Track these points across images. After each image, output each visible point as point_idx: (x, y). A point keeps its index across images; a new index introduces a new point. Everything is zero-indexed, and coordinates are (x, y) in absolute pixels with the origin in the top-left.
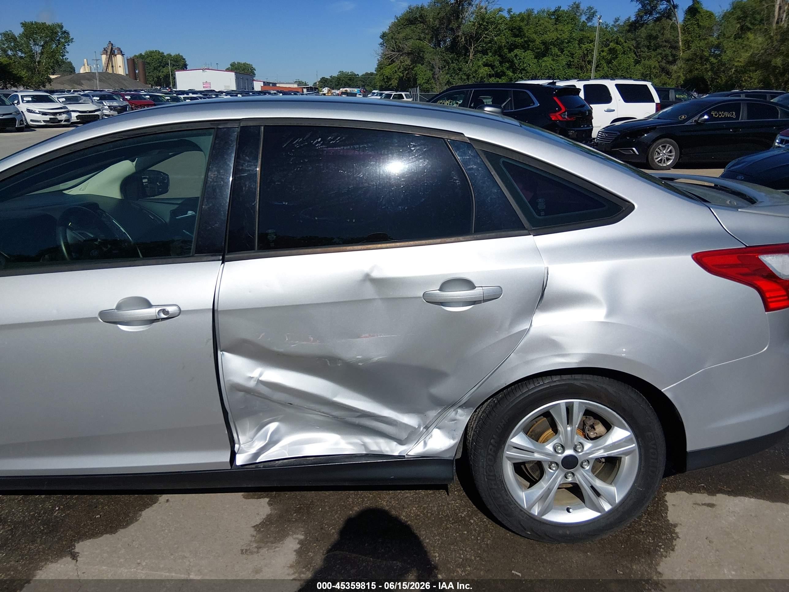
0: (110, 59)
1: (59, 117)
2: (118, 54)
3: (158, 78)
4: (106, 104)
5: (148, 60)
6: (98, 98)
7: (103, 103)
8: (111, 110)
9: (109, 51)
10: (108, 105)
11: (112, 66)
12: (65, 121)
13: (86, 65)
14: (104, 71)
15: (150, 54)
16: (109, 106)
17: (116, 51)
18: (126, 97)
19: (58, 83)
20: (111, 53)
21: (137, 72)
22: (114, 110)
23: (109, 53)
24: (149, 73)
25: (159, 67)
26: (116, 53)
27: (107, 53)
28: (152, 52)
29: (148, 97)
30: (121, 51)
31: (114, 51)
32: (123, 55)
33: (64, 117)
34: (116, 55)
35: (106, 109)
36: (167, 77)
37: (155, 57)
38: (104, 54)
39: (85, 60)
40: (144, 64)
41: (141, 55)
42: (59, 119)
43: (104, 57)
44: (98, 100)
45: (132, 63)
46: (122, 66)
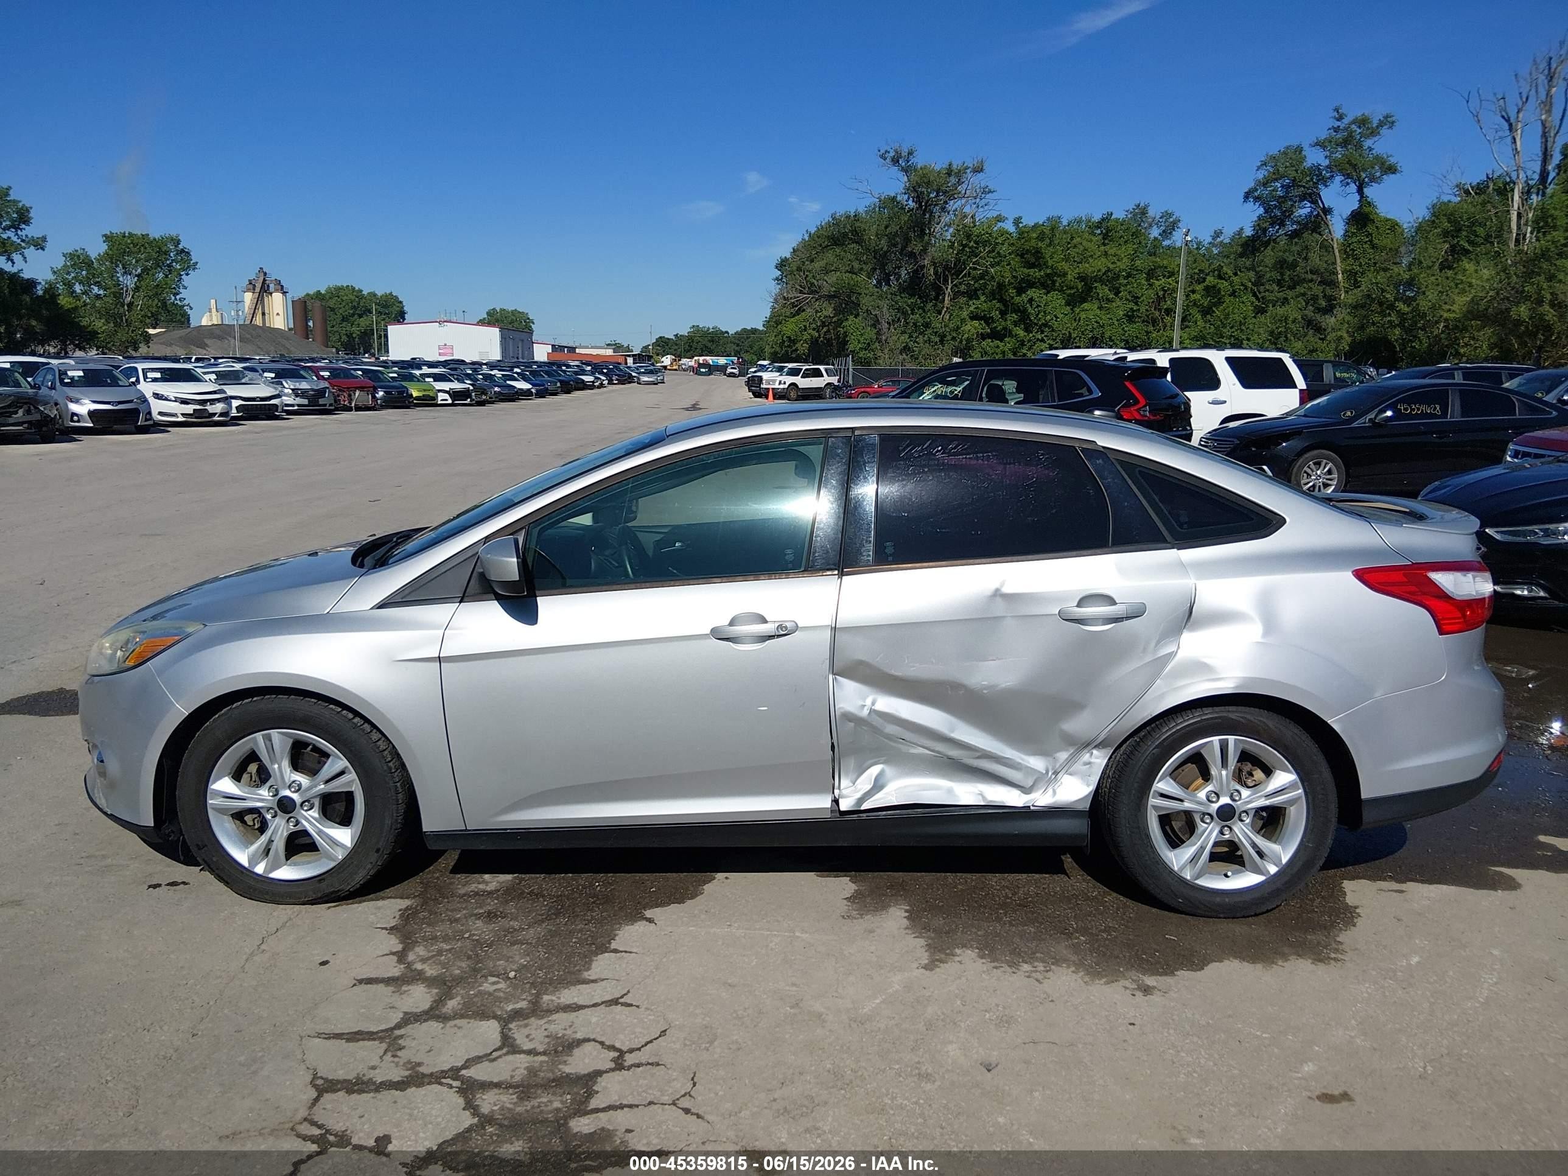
0: (259, 301)
1: (211, 409)
2: (276, 291)
3: (350, 336)
4: (288, 385)
5: (331, 303)
6: (273, 375)
7: (282, 384)
8: (297, 396)
9: (258, 286)
10: (292, 387)
11: (263, 314)
12: (221, 415)
13: (214, 310)
14: (248, 322)
15: (336, 293)
16: (293, 390)
17: (272, 286)
18: (322, 373)
19: (161, 344)
20: (263, 289)
21: (311, 324)
22: (302, 397)
23: (258, 290)
24: (333, 326)
25: (353, 315)
26: (272, 289)
27: (254, 289)
28: (339, 289)
29: (360, 373)
30: (282, 286)
31: (268, 286)
32: (284, 293)
33: (219, 407)
34: (271, 294)
35: (287, 395)
36: (367, 334)
37: (345, 298)
38: (248, 290)
39: (213, 302)
40: (324, 309)
41: (319, 292)
42: (211, 412)
43: (248, 297)
44: (272, 378)
45: (302, 308)
46: (281, 314)
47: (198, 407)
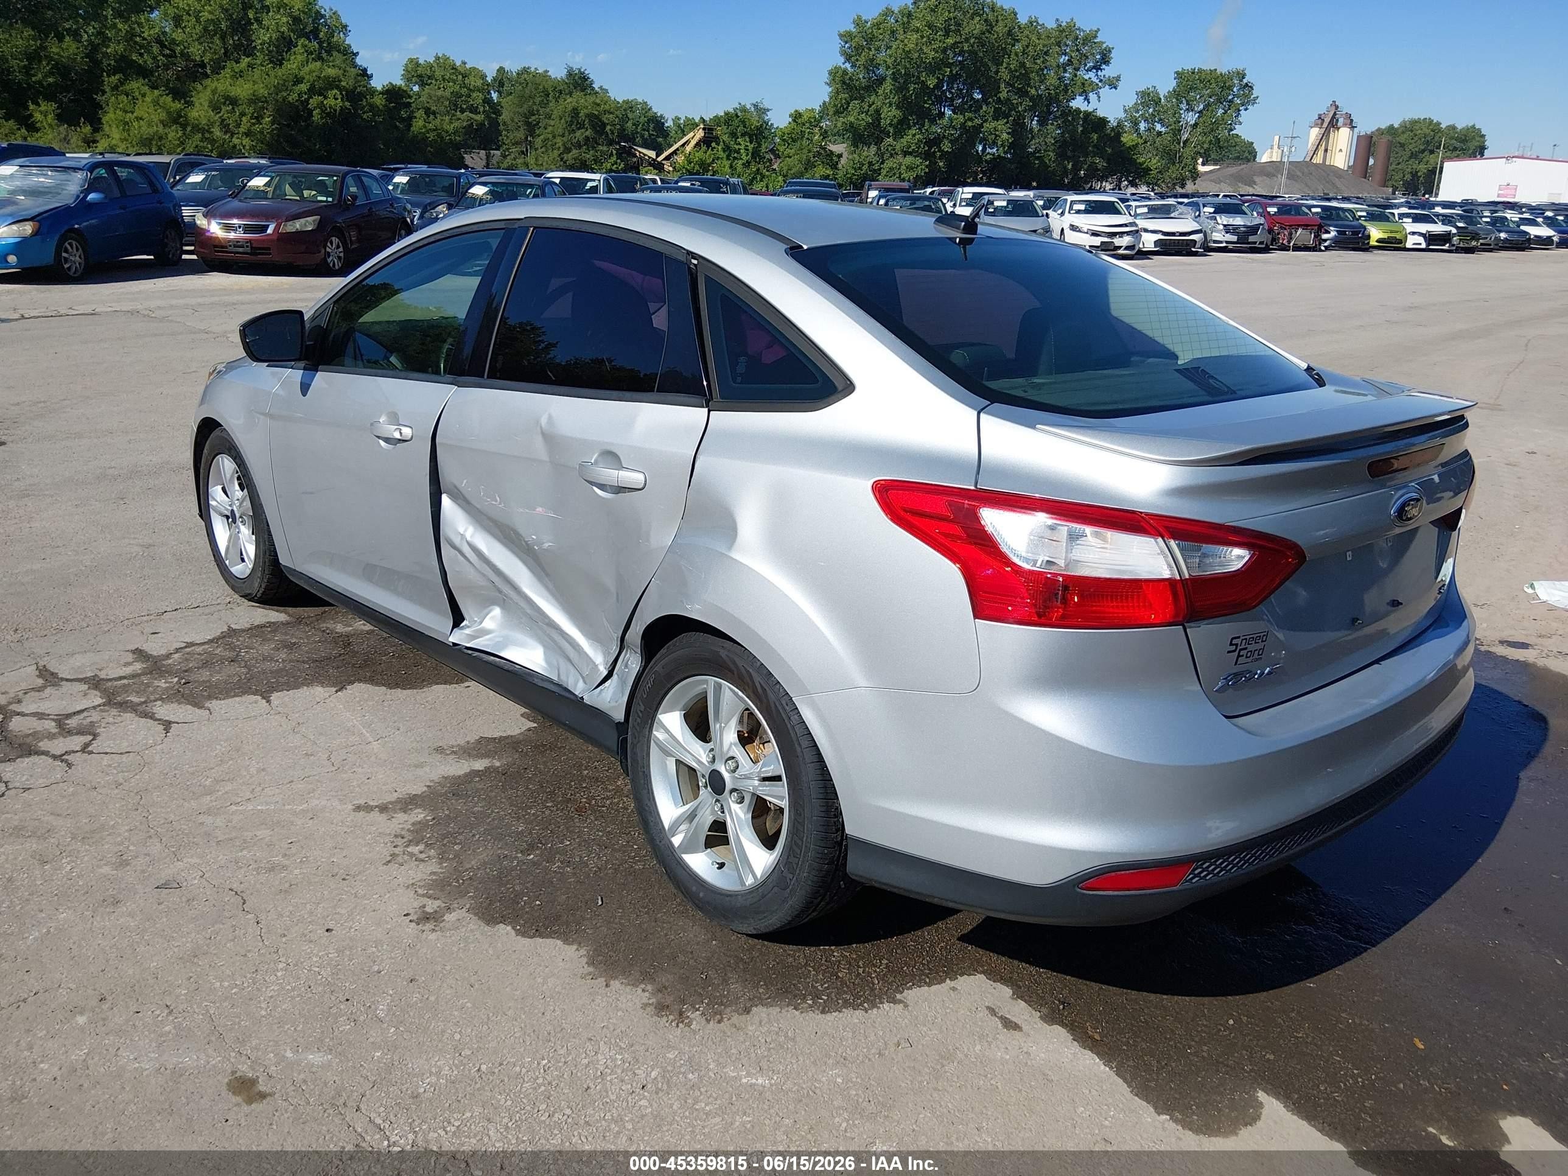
0: (1325, 136)
1: (1117, 241)
2: (1345, 125)
3: (1414, 175)
4: (1223, 219)
5: (1402, 139)
6: (1212, 210)
7: (1216, 219)
8: (1227, 233)
9: (1327, 120)
10: (1225, 223)
11: (1326, 150)
12: (1127, 248)
13: (1276, 147)
14: (1308, 159)
15: (1411, 127)
16: (1225, 226)
17: (1341, 120)
18: (1269, 209)
19: (1211, 181)
20: (1330, 123)
21: (1371, 162)
22: (1233, 234)
23: (1325, 125)
24: (1399, 164)
25: (1423, 151)
26: (1340, 124)
27: (1322, 124)
28: (1414, 122)
29: (1319, 210)
30: (1352, 121)
31: (1337, 120)
32: (1353, 128)
33: (1126, 241)
34: (1338, 129)
35: (1218, 231)
36: (1430, 173)
37: (1420, 131)
38: (1316, 125)
39: (1277, 138)
40: (1390, 145)
41: (1391, 127)
42: (1117, 244)
43: (1315, 132)
44: (1210, 213)
45: (1367, 145)
46: (1344, 150)
47: (1106, 240)
